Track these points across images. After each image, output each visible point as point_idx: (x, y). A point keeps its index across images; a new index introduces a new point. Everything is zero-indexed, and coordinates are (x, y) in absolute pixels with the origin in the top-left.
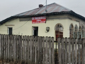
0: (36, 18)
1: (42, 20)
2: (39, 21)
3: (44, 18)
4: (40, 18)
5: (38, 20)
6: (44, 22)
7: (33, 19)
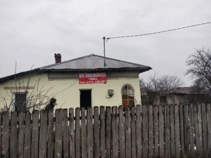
0: (88, 76)
1: (99, 79)
2: (94, 81)
3: (103, 75)
4: (94, 75)
5: (92, 79)
6: (103, 81)
7: (81, 76)
